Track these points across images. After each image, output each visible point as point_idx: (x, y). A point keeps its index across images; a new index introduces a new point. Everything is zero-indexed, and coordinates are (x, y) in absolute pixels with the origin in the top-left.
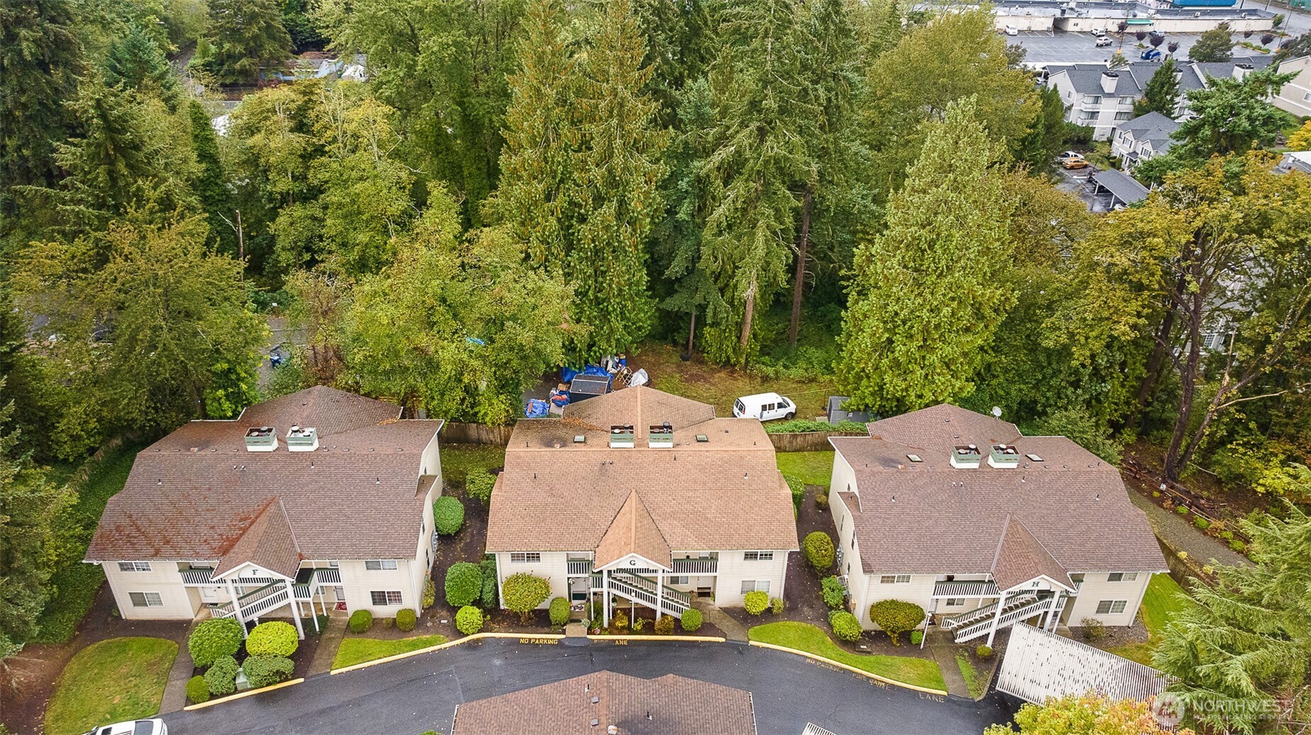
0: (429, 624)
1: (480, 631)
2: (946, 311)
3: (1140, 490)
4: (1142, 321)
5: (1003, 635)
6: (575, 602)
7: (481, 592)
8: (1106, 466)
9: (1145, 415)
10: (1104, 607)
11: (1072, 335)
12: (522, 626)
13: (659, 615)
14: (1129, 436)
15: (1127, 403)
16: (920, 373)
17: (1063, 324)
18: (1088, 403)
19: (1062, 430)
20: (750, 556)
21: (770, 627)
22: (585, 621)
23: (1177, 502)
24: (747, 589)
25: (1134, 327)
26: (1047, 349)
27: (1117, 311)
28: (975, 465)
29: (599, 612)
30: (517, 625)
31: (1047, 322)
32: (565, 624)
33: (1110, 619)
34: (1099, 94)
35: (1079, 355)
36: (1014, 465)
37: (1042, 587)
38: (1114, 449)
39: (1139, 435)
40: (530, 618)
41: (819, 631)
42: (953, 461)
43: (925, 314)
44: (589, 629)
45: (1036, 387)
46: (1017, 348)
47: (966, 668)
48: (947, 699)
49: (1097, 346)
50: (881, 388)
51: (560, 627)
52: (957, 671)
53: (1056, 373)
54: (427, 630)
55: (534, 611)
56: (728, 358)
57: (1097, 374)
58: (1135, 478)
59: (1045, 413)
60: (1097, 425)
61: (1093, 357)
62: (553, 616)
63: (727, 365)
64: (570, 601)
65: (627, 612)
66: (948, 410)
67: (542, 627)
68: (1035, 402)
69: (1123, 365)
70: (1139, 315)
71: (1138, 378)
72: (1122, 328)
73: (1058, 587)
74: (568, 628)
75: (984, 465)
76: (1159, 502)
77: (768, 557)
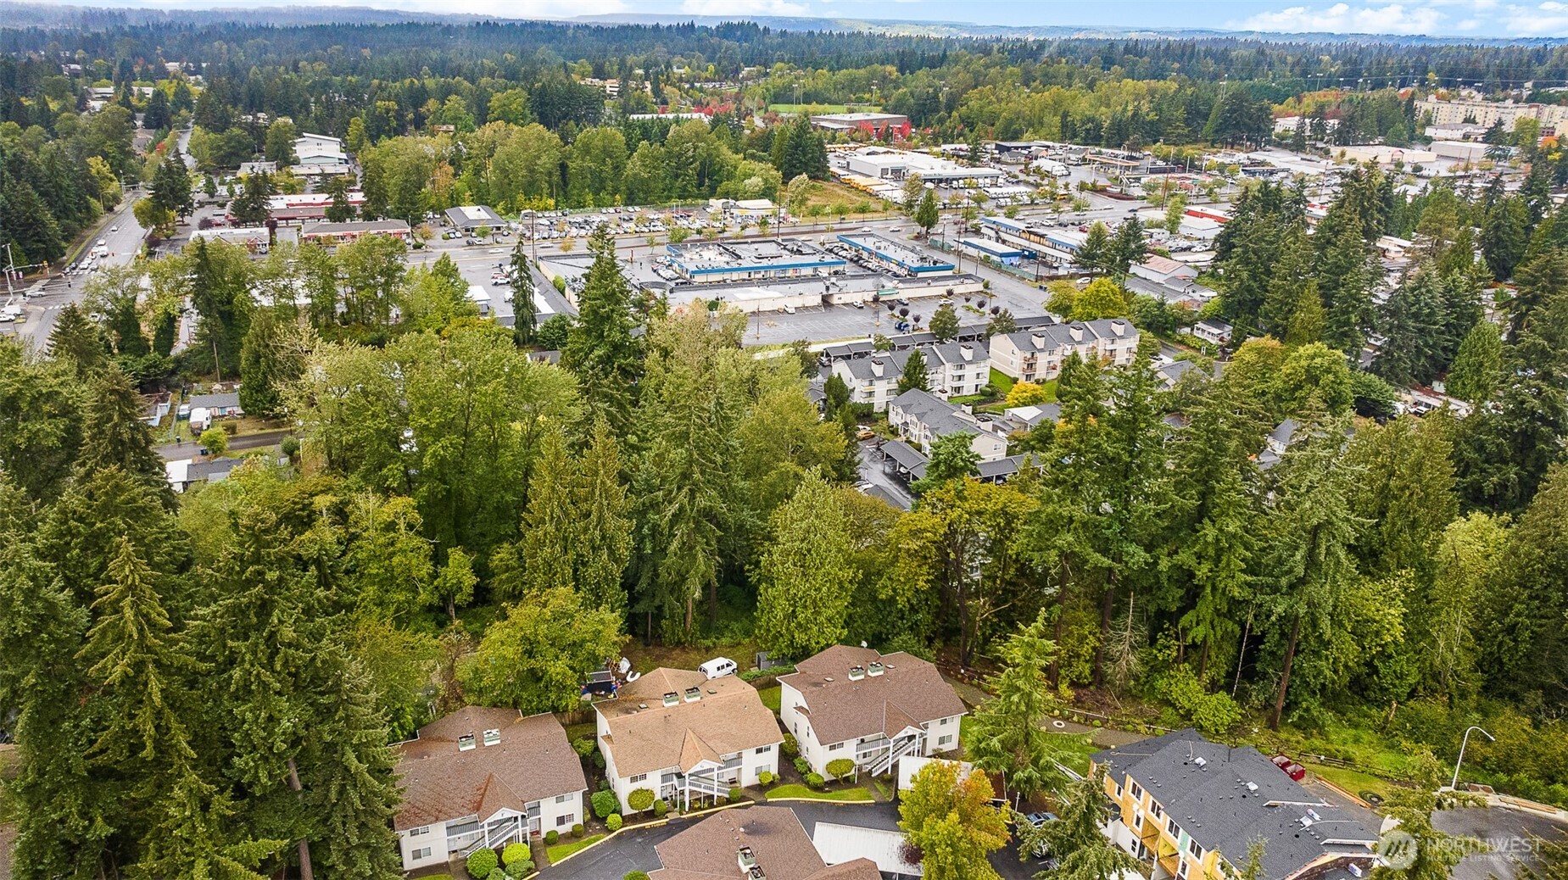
0: (592, 830)
1: (621, 827)
2: (825, 589)
3: (950, 676)
4: (931, 577)
5: (895, 767)
8: (928, 664)
9: (946, 628)
10: (942, 741)
11: (894, 590)
12: (640, 820)
13: (715, 797)
14: (938, 644)
15: (934, 623)
16: (815, 628)
17: (889, 583)
18: (911, 628)
19: (901, 648)
20: (759, 751)
21: (775, 790)
22: (676, 808)
23: (971, 678)
24: (758, 771)
25: (927, 581)
26: (882, 600)
27: (916, 574)
28: (862, 677)
29: (683, 802)
30: (637, 821)
31: (879, 584)
32: (665, 814)
33: (947, 747)
34: (872, 378)
35: (901, 602)
36: (881, 673)
37: (910, 733)
38: (931, 654)
39: (945, 642)
40: (646, 814)
41: (802, 787)
42: (850, 677)
43: (813, 593)
44: (679, 813)
45: (880, 624)
46: (865, 602)
47: (880, 787)
48: (876, 804)
49: (909, 594)
50: (792, 642)
51: (663, 815)
52: (877, 790)
53: (890, 613)
54: (592, 834)
55: (647, 810)
56: (679, 639)
57: (912, 609)
58: (946, 670)
59: (888, 639)
60: (919, 641)
61: (909, 601)
62: (658, 810)
63: (679, 644)
64: (666, 800)
65: (698, 799)
66: (838, 648)
67: (653, 818)
68: (881, 633)
69: (927, 600)
70: (929, 574)
71: (937, 606)
72: (921, 583)
73: (917, 732)
74: (668, 815)
75: (867, 676)
76: (961, 681)
77: (769, 749)
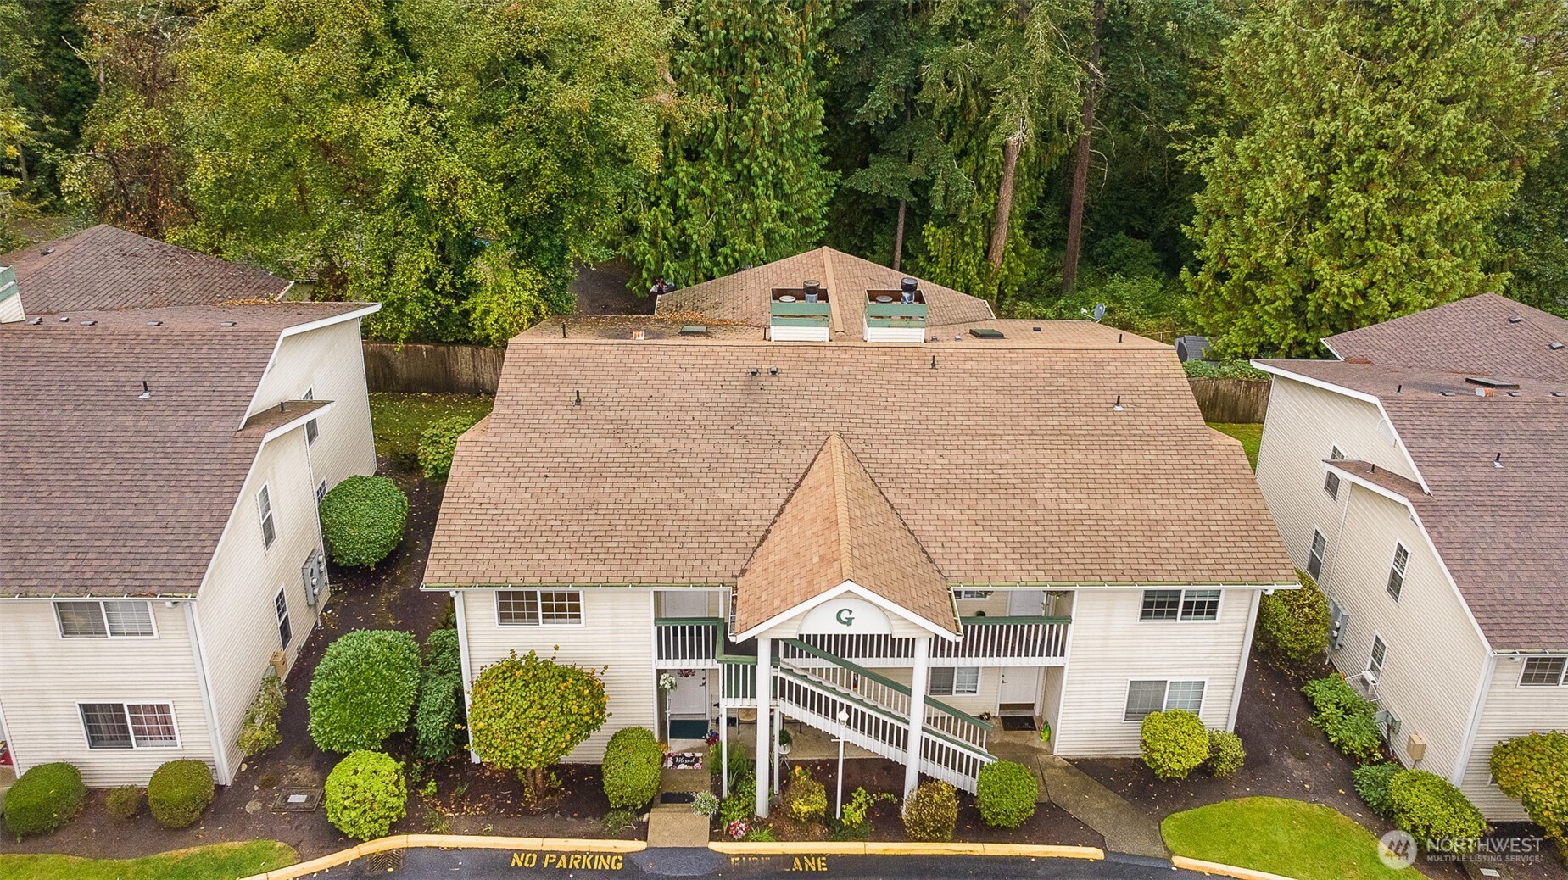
0: (252, 807)
1: (396, 828)
6: (678, 745)
7: (413, 710)
12: (527, 813)
13: (911, 780)
20: (1158, 607)
22: (703, 796)
24: (1143, 700)
29: (743, 769)
30: (511, 810)
32: (647, 808)
40: (552, 791)
44: (716, 821)
51: (632, 816)
54: (242, 825)
55: (562, 770)
62: (610, 783)
64: (663, 739)
65: (823, 771)
67: (582, 817)
74: (655, 818)
77: (1205, 608)
